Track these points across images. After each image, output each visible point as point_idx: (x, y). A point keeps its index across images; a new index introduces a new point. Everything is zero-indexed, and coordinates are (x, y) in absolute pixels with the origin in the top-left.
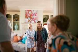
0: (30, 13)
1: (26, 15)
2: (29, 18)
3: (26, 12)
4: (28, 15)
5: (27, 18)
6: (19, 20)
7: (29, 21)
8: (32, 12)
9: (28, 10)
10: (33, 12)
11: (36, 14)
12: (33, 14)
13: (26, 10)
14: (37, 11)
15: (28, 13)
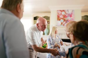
0: (63, 13)
1: (58, 17)
2: (62, 21)
3: (58, 13)
4: (60, 16)
5: (60, 20)
6: (49, 22)
7: (62, 23)
8: (65, 13)
9: (60, 11)
10: (67, 12)
11: (71, 15)
12: (67, 15)
13: (58, 11)
14: (73, 11)
15: (61, 14)
